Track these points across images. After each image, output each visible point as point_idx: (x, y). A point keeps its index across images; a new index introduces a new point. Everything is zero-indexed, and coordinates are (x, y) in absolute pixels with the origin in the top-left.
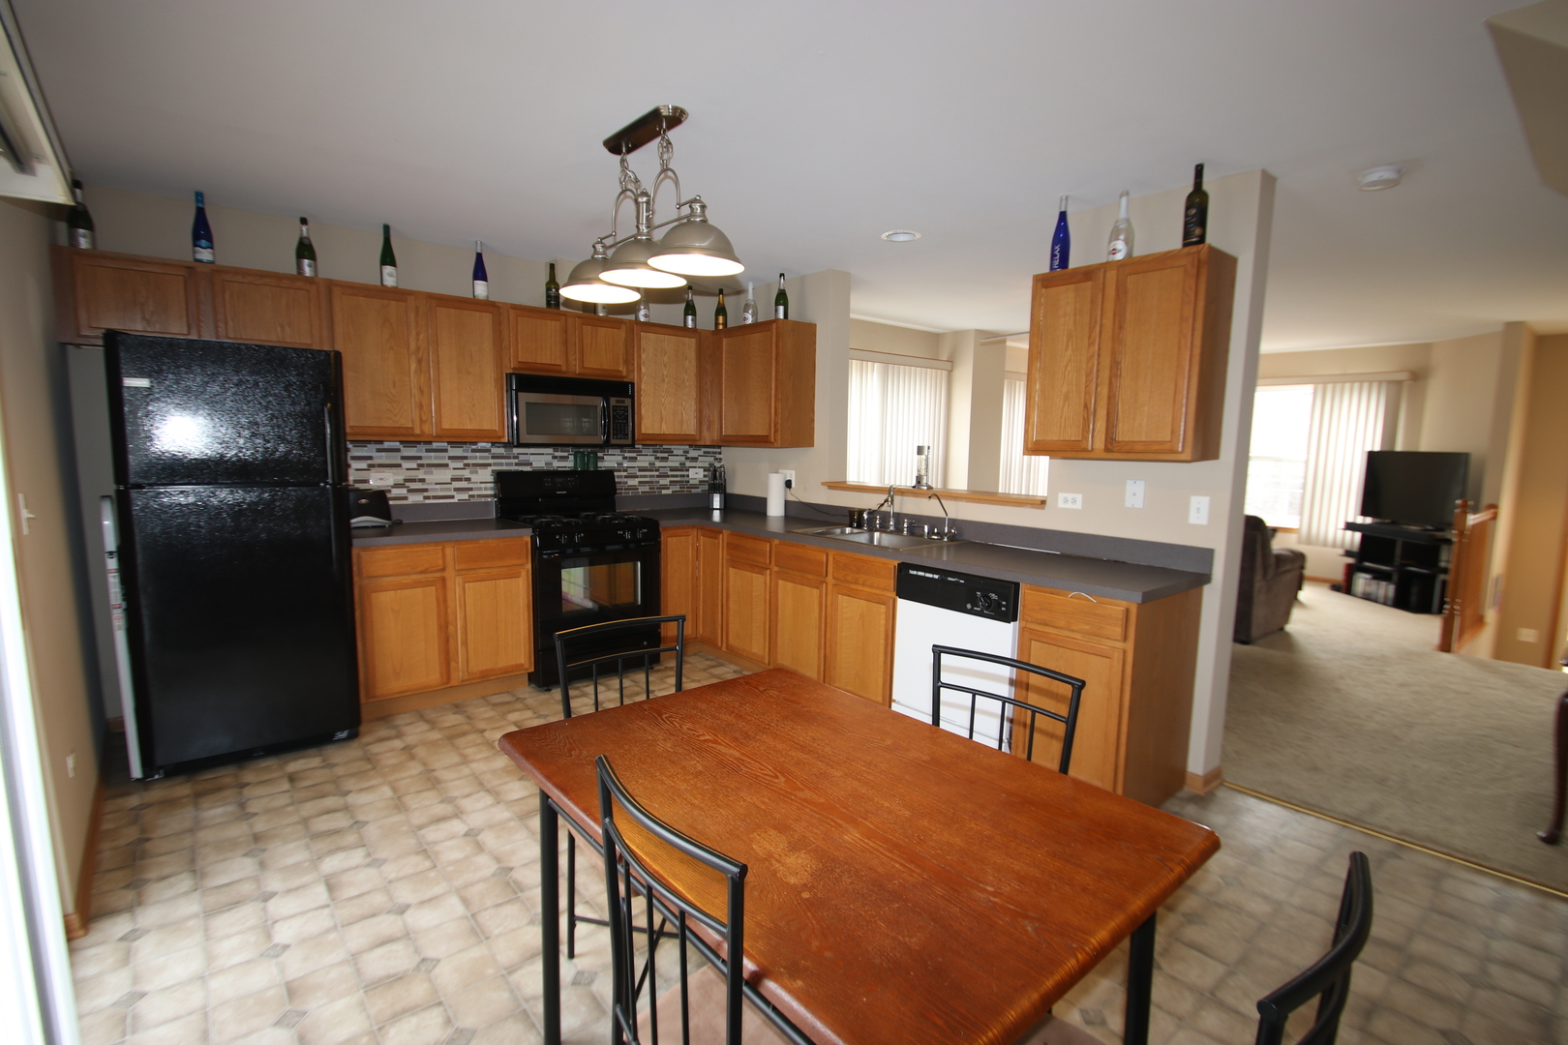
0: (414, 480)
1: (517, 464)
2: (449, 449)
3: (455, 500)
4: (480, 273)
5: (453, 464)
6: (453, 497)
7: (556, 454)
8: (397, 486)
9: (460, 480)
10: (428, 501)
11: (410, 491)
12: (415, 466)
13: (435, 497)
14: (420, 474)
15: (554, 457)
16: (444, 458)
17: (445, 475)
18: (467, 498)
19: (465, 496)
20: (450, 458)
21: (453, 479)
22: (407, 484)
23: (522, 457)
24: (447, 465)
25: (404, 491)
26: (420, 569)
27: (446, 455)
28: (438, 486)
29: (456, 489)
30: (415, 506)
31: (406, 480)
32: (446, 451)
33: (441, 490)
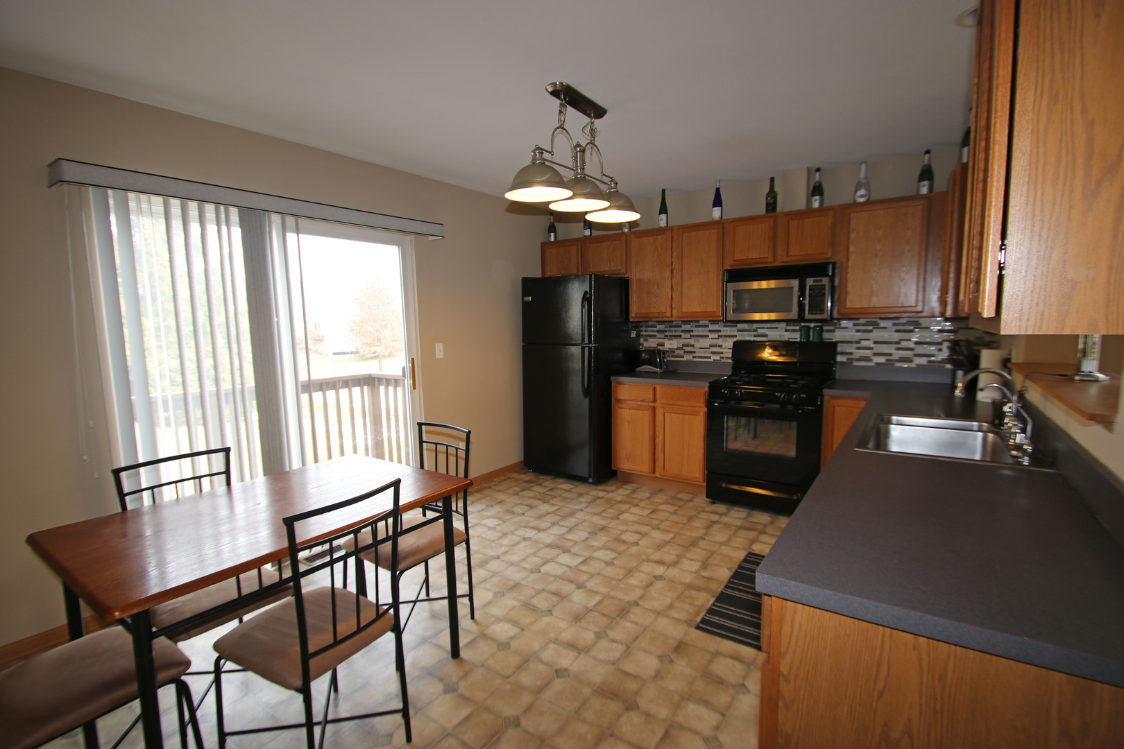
0: (687, 345)
1: (755, 336)
2: (710, 325)
3: (711, 360)
4: (718, 202)
5: (711, 335)
6: (710, 358)
7: (788, 328)
8: (678, 349)
9: (715, 346)
10: (695, 359)
11: (685, 352)
12: (689, 337)
13: (699, 357)
14: (691, 341)
15: (787, 331)
16: (705, 331)
17: (705, 343)
18: (719, 359)
19: (717, 357)
20: (710, 331)
21: (711, 346)
22: (684, 348)
23: (759, 331)
24: (707, 336)
25: (682, 352)
26: (641, 399)
27: (708, 329)
28: (702, 350)
29: (712, 353)
30: (688, 362)
31: (683, 345)
32: (708, 326)
33: (705, 352)
